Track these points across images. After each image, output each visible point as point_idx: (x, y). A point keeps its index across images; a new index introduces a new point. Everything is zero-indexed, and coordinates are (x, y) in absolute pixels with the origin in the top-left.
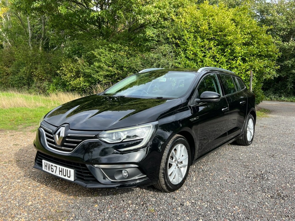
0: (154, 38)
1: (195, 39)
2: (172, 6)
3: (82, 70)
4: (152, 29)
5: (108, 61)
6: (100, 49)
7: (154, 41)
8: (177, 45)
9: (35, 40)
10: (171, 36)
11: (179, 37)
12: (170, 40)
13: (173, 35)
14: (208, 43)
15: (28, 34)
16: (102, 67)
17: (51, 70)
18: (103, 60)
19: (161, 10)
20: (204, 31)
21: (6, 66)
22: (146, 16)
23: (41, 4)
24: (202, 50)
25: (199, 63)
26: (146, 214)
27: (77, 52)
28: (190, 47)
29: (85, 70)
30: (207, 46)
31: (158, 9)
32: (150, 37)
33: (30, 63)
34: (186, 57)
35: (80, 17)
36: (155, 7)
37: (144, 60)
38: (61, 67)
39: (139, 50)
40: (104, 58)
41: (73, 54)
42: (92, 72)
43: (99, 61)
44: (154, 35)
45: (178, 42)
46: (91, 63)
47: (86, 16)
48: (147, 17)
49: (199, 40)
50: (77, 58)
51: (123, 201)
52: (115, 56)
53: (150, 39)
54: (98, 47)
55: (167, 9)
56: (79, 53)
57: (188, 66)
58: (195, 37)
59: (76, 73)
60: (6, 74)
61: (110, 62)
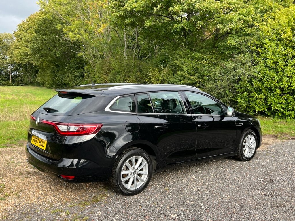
0: (236, 46)
1: (277, 48)
2: (258, 11)
3: (167, 79)
4: (235, 37)
5: (190, 70)
6: (183, 59)
7: (237, 49)
8: (258, 53)
9: (130, 50)
10: (252, 45)
11: (261, 44)
12: (252, 48)
13: (255, 43)
14: (291, 52)
15: (123, 46)
16: (184, 76)
17: (141, 78)
18: (185, 69)
19: (245, 16)
20: (287, 38)
21: (106, 74)
22: (228, 25)
23: (132, 20)
24: (284, 59)
25: (280, 73)
26: (162, 190)
27: (163, 61)
28: (270, 56)
29: (169, 78)
30: (290, 54)
31: (242, 15)
32: (231, 46)
33: (124, 72)
34: (266, 66)
35: (166, 29)
36: (240, 14)
37: (224, 69)
38: (149, 76)
39: (221, 58)
40: (187, 67)
41: (160, 63)
42: (175, 81)
43: (182, 70)
44: (236, 44)
45: (260, 51)
46: (175, 72)
47: (171, 28)
48: (230, 25)
49: (281, 48)
50: (162, 67)
51: (152, 182)
52: (197, 64)
53: (232, 47)
54: (182, 57)
55: (253, 16)
56: (165, 62)
57: (267, 75)
58: (277, 45)
59: (162, 81)
60: (105, 82)
61: (192, 71)
